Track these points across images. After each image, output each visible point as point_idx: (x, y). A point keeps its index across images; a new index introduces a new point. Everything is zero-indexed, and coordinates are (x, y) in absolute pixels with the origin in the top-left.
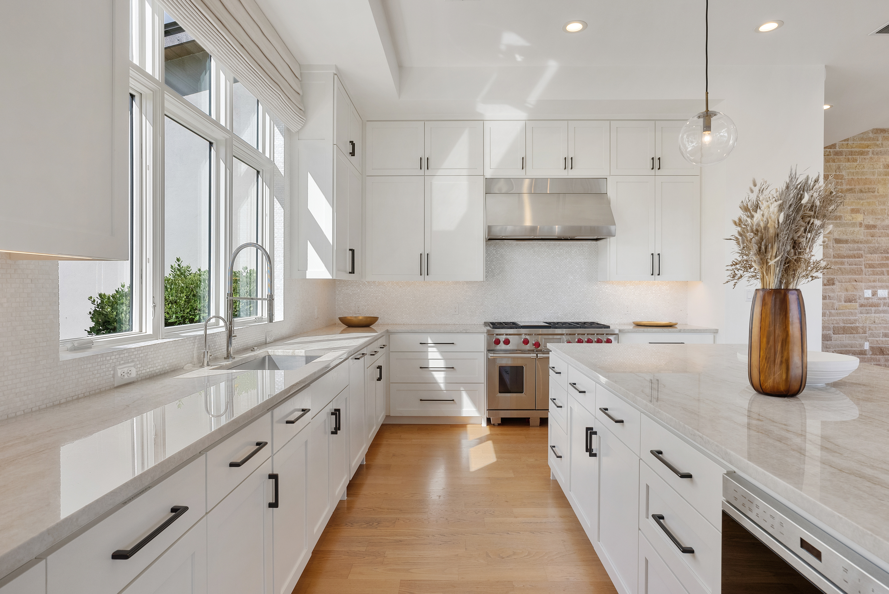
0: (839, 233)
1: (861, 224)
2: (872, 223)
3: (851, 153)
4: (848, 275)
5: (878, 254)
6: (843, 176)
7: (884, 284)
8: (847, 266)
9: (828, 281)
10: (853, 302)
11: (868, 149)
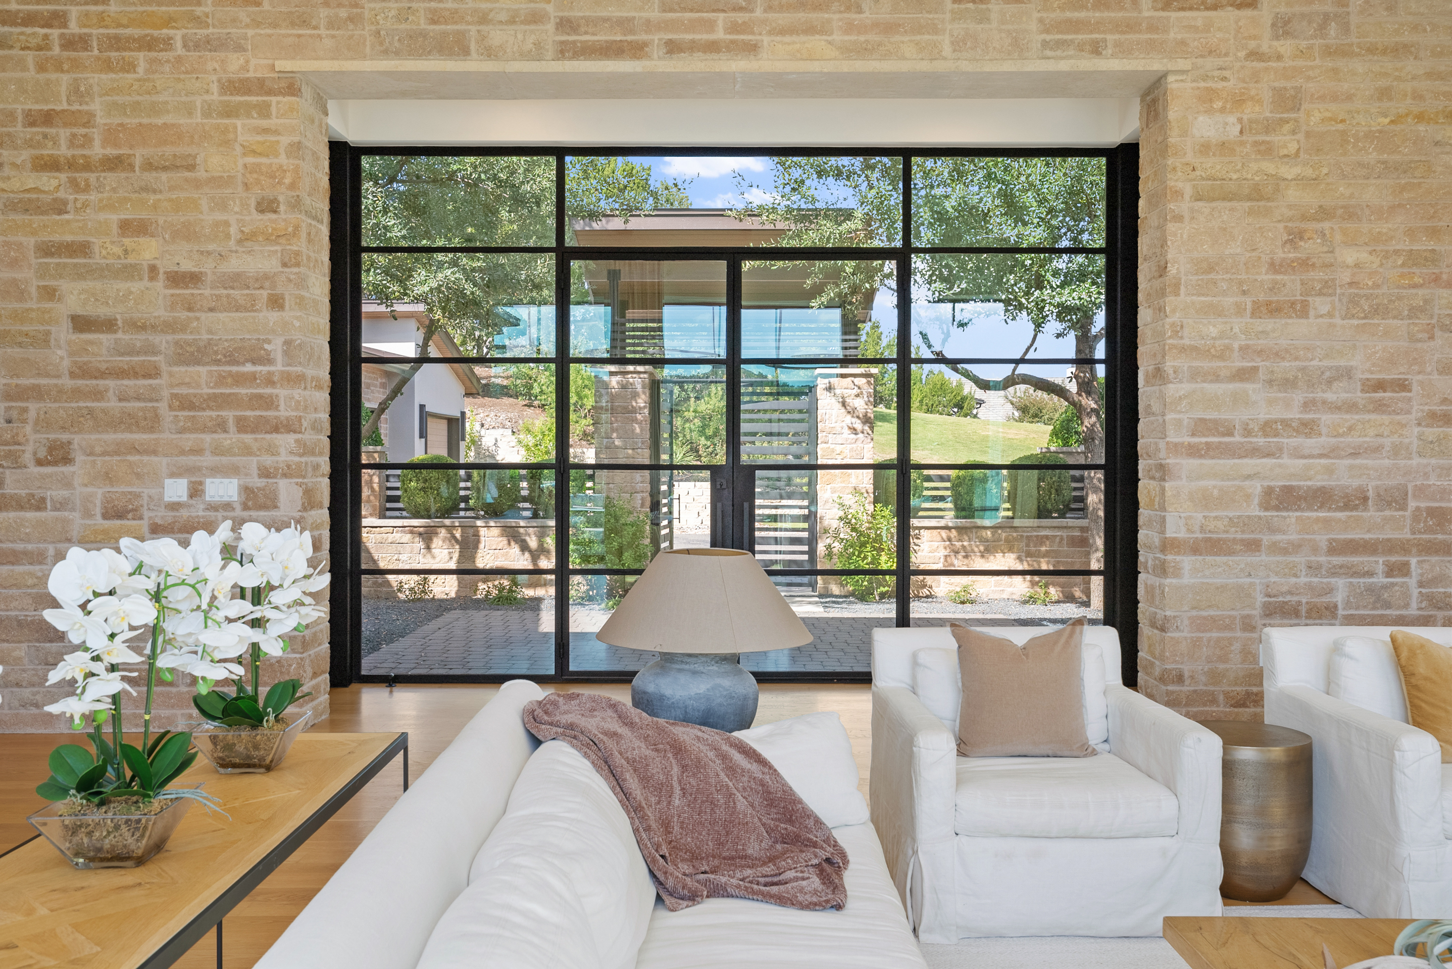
0: (83, 297)
1: (153, 269)
2: (187, 266)
3: (116, 43)
4: (115, 432)
5: (207, 364)
6: (91, 115)
7: (225, 460)
8: (112, 404)
9: (51, 449)
10: (130, 516)
11: (171, 32)
